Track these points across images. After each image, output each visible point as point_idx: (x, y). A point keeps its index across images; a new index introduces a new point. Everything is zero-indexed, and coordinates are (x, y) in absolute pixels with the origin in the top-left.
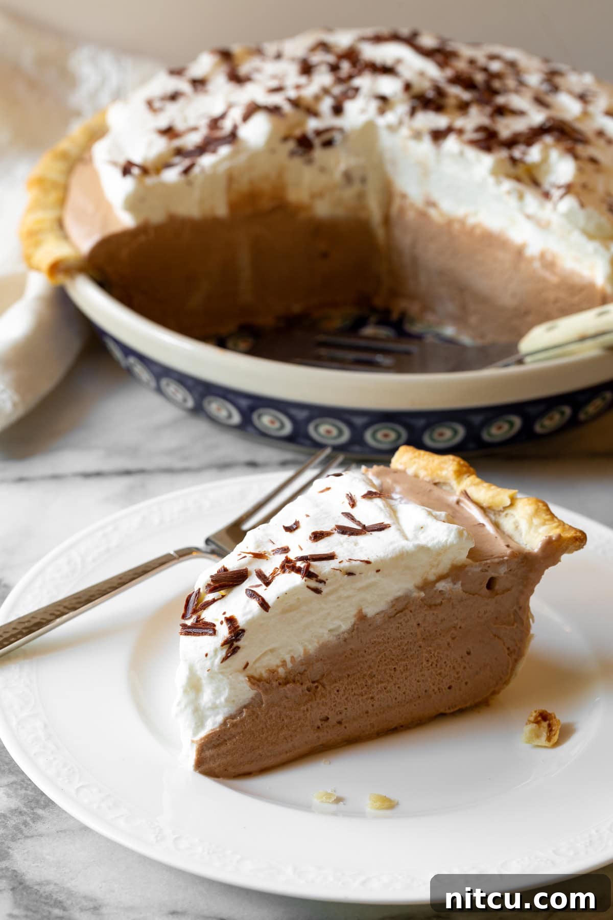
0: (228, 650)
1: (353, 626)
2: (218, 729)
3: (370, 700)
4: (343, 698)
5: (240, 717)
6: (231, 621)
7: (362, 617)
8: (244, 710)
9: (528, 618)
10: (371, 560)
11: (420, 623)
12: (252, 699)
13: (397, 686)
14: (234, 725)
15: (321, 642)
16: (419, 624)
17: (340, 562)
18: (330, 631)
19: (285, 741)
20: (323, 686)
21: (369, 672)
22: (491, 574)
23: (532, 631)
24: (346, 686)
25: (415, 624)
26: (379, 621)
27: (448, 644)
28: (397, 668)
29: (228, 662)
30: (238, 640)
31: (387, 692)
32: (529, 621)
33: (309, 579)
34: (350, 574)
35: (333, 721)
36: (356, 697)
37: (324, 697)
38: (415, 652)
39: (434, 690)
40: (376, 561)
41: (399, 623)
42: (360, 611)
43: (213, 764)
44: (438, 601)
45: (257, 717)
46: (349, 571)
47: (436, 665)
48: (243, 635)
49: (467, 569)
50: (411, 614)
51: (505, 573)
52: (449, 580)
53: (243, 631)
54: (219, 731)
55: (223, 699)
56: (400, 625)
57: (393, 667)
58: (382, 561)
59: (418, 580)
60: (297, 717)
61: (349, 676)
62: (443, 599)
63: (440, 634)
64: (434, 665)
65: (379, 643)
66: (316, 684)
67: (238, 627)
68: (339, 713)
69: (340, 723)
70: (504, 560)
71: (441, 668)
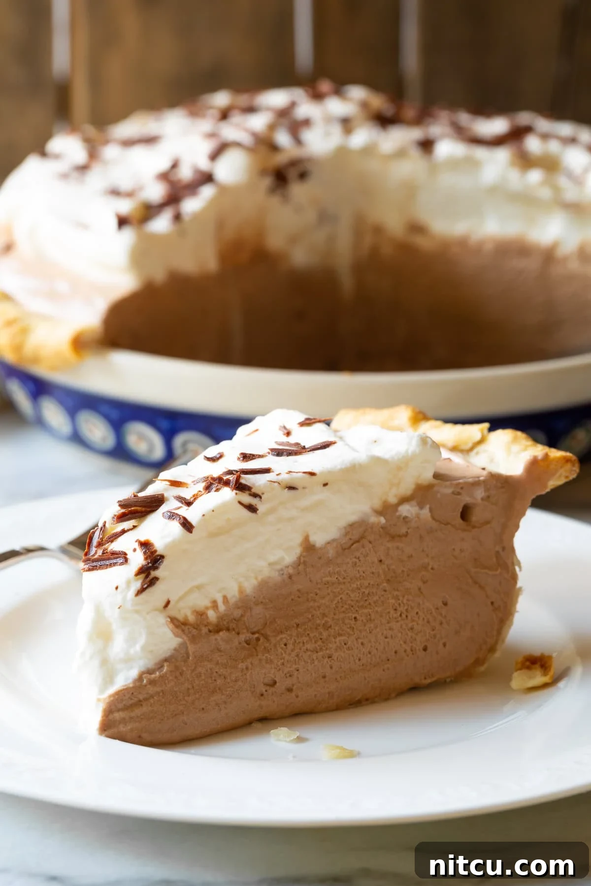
0: (144, 581)
1: (299, 558)
2: (131, 685)
3: (326, 660)
4: (294, 654)
5: (160, 673)
6: (145, 545)
7: (308, 547)
8: (166, 664)
9: (513, 564)
10: (315, 470)
11: (383, 558)
12: (175, 650)
13: (360, 641)
14: (152, 682)
15: (260, 578)
16: (381, 561)
17: (277, 475)
18: (270, 564)
19: (217, 708)
20: (266, 637)
21: (323, 622)
22: (466, 499)
23: (519, 584)
24: (296, 638)
25: (376, 560)
26: (331, 553)
27: (420, 589)
28: (358, 617)
29: (143, 596)
30: (156, 568)
31: (348, 649)
32: (514, 569)
33: (240, 492)
34: (291, 488)
35: (281, 687)
36: (309, 653)
37: (268, 652)
38: (380, 598)
39: (405, 651)
40: (322, 473)
41: (355, 558)
42: (306, 539)
43: (124, 727)
44: (403, 530)
45: (181, 674)
46: (288, 485)
47: (407, 616)
48: (162, 562)
49: (436, 489)
50: (371, 546)
51: (482, 499)
52: (414, 503)
53: (162, 557)
54: (133, 687)
55: (138, 648)
56: (357, 561)
57: (354, 616)
58: (330, 472)
59: (377, 504)
60: (233, 677)
61: (298, 625)
62: (408, 529)
63: (408, 575)
64: (404, 616)
65: (333, 584)
66: (257, 635)
67: (156, 551)
68: (288, 675)
69: (290, 690)
70: (479, 480)
71: (413, 621)
